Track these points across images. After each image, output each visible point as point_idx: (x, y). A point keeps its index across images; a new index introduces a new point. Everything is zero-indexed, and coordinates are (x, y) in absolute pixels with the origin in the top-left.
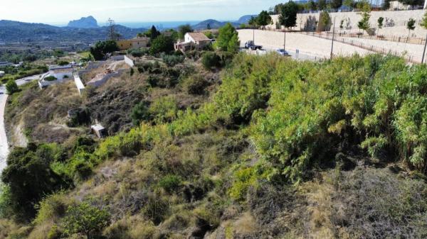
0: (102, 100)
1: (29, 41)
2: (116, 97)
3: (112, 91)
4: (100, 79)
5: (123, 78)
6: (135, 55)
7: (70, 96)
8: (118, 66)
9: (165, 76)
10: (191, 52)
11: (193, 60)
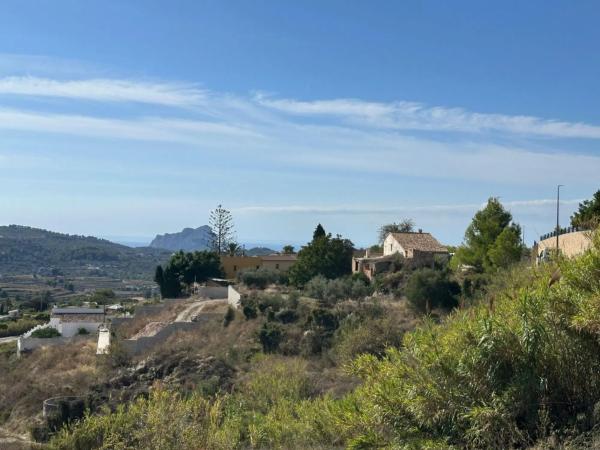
0: (135, 378)
1: (55, 272)
2: (170, 372)
3: (165, 357)
4: (152, 334)
5: (205, 334)
6: (250, 282)
7: (71, 372)
8: (207, 308)
9: (304, 328)
10: (389, 276)
11: (392, 296)
